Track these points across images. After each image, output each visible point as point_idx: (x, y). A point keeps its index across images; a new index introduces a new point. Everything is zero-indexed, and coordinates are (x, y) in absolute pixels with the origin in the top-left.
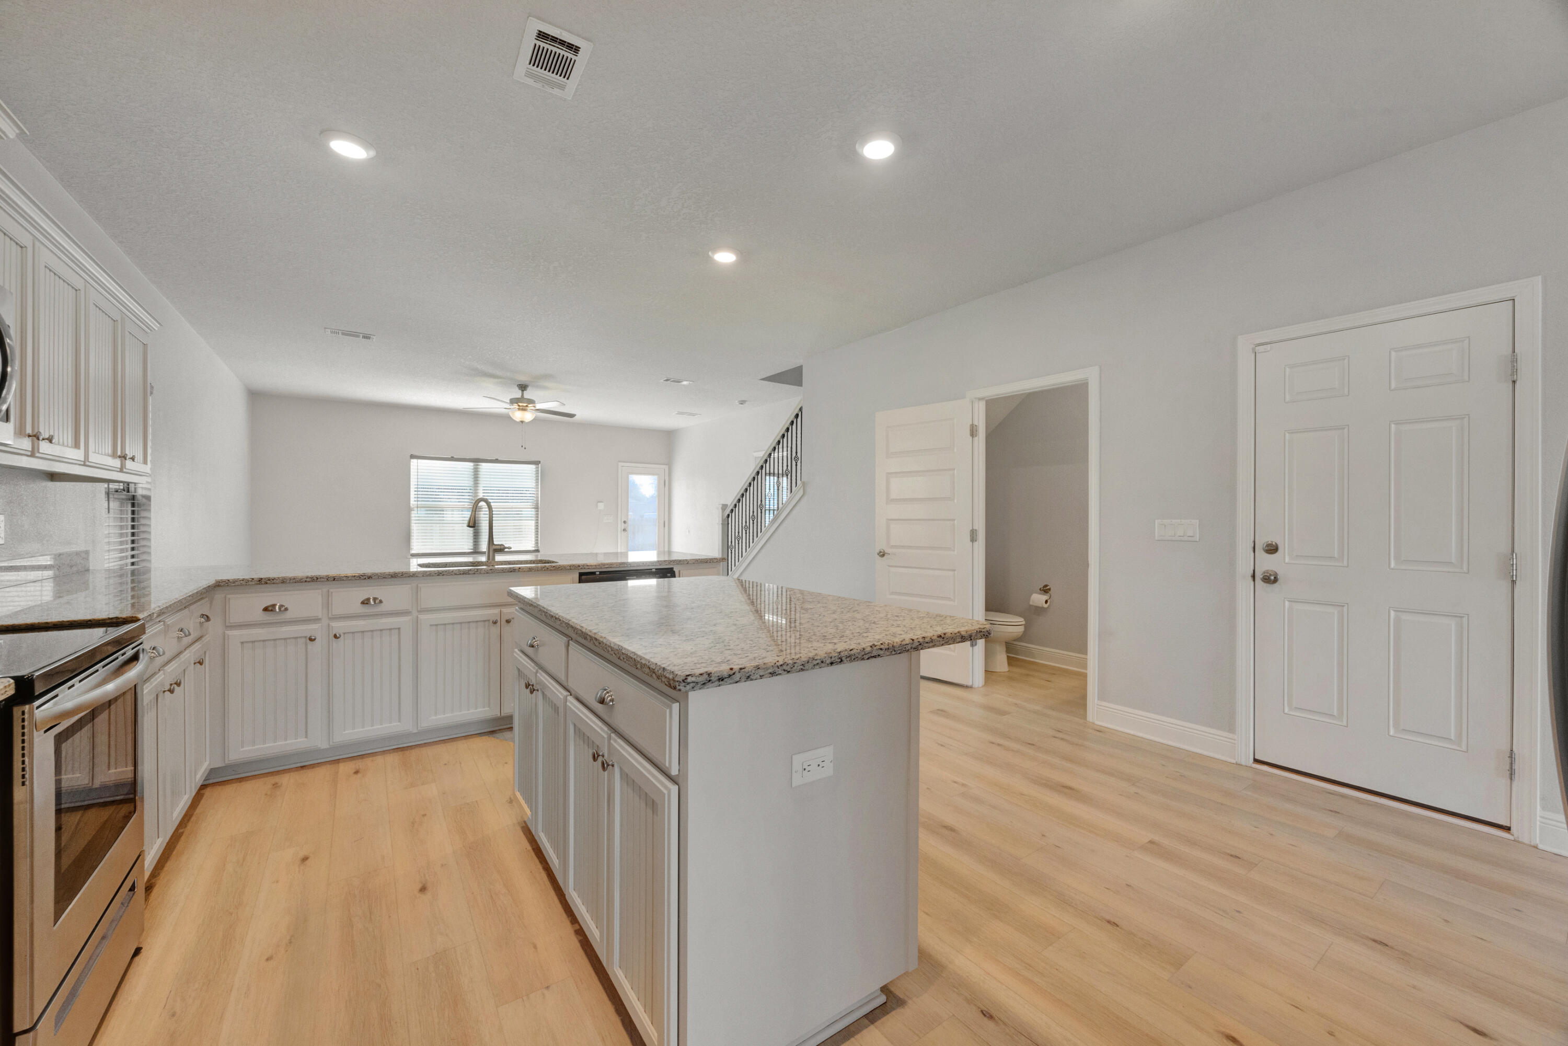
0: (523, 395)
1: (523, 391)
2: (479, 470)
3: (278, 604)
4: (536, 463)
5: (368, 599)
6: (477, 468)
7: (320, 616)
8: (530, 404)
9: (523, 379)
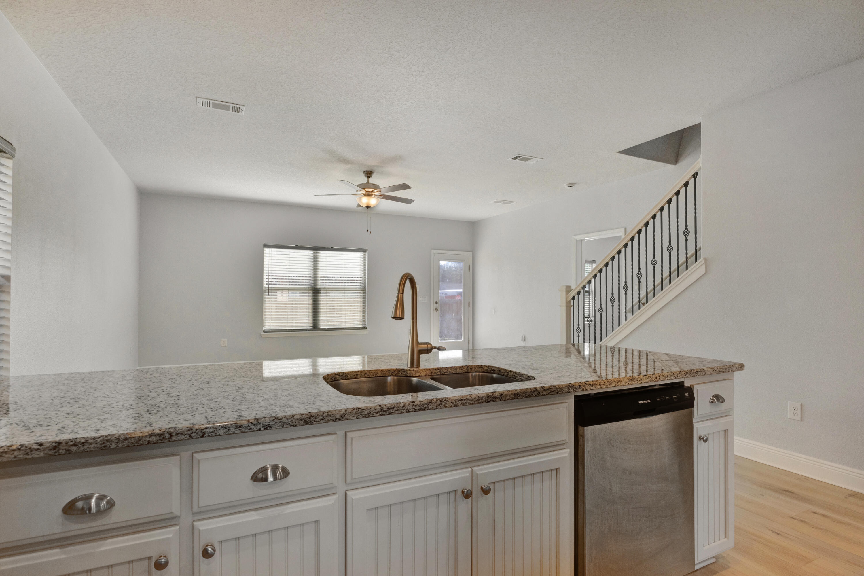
0: (368, 181)
1: (368, 177)
2: (318, 257)
3: (97, 495)
4: (364, 251)
5: (264, 470)
6: (317, 256)
7: (177, 512)
8: (375, 189)
9: (371, 163)
